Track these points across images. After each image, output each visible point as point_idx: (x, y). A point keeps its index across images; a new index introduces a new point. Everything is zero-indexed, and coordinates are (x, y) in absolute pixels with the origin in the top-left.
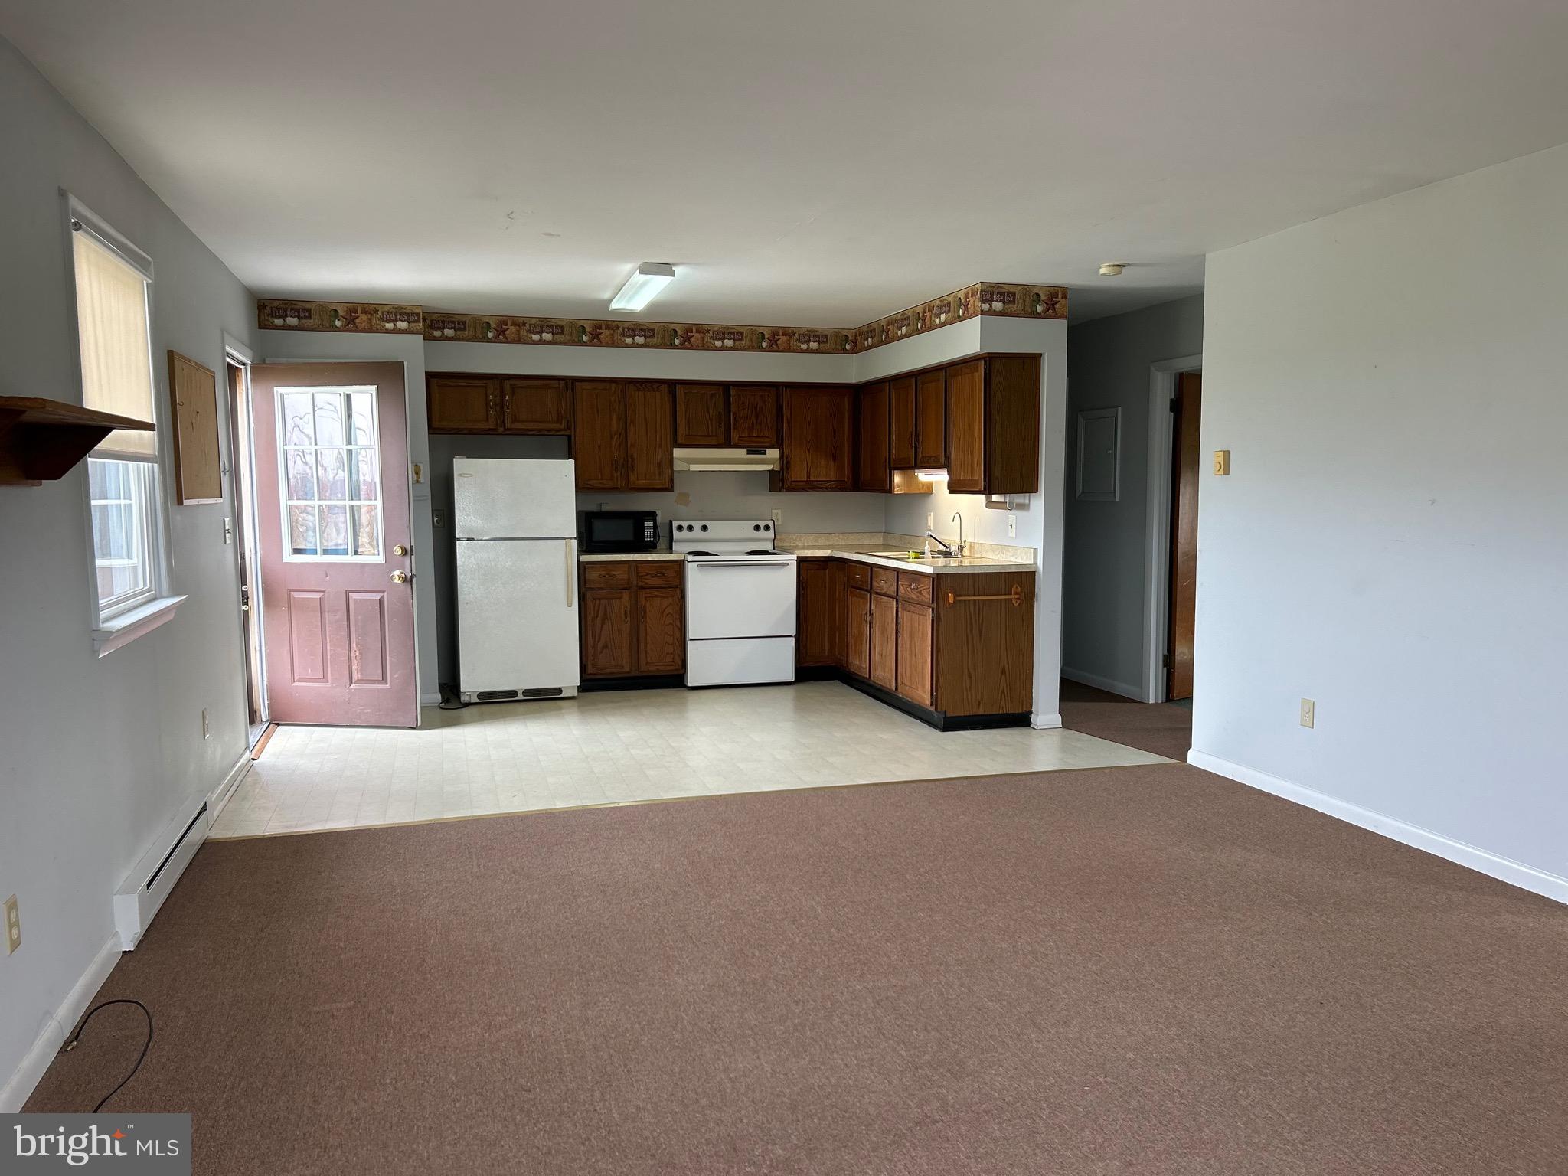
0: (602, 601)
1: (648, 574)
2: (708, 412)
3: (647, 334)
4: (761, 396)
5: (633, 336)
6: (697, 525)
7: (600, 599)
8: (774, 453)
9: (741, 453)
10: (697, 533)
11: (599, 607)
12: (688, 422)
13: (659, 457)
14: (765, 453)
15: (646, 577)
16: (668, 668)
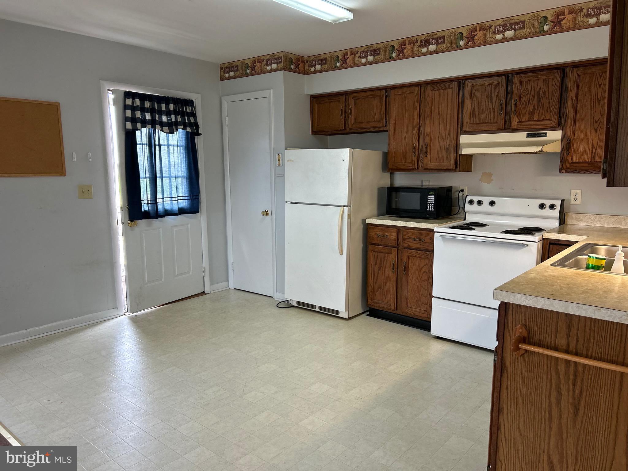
0: (379, 253)
1: (410, 238)
2: (492, 102)
3: (439, 41)
4: (544, 80)
5: (427, 46)
6: (486, 200)
7: (378, 252)
8: (555, 135)
9: (521, 136)
10: (486, 206)
11: (377, 257)
12: (473, 111)
13: (448, 143)
14: (545, 135)
15: (408, 240)
16: (421, 315)
